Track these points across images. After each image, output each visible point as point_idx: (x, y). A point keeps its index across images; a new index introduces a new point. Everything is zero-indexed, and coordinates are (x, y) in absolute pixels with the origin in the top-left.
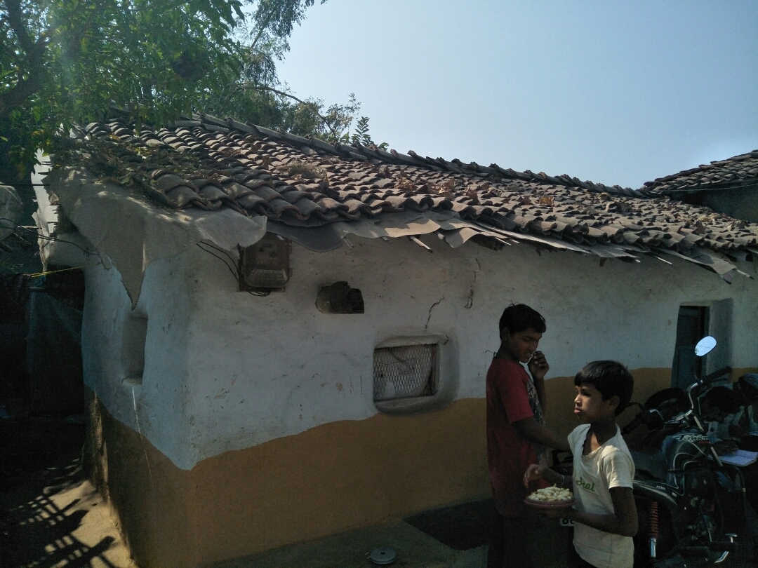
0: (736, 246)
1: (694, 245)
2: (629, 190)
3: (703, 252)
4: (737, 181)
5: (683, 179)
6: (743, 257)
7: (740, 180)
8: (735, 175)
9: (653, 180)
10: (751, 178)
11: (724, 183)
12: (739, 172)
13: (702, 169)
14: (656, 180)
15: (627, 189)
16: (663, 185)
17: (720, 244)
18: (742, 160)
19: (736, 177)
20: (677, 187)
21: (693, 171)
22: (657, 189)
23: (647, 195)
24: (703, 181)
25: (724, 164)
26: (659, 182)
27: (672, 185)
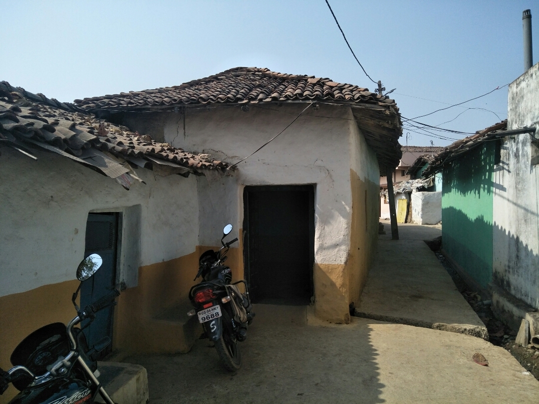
0: (136, 153)
1: (86, 144)
2: (55, 101)
3: (97, 154)
4: (147, 106)
5: (106, 100)
6: (142, 164)
7: (149, 106)
8: (145, 101)
9: (82, 99)
10: (157, 105)
11: (138, 107)
12: (148, 100)
13: (123, 95)
14: (85, 99)
15: (53, 99)
16: (89, 104)
17: (120, 148)
18: (152, 93)
19: (146, 103)
20: (101, 106)
21: (115, 96)
22: (84, 106)
23: (73, 109)
24: (121, 104)
25: (139, 94)
26: (87, 101)
27: (97, 105)
